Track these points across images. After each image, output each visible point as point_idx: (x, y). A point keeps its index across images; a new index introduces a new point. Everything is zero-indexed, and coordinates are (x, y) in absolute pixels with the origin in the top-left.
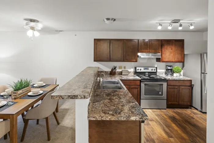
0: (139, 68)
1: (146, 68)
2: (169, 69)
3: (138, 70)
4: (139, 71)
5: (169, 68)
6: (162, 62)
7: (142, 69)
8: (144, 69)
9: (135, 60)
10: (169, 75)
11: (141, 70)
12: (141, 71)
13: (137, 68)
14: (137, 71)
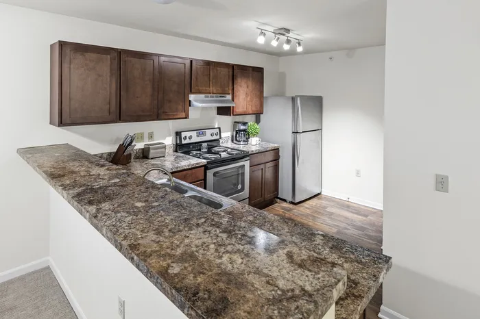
0: (188, 134)
1: (201, 131)
2: (240, 131)
3: (185, 138)
4: (187, 141)
5: (242, 127)
6: (233, 115)
7: (194, 134)
8: (198, 136)
9: (183, 115)
10: (242, 143)
11: (190, 137)
12: (192, 141)
13: (183, 135)
14: (184, 142)
